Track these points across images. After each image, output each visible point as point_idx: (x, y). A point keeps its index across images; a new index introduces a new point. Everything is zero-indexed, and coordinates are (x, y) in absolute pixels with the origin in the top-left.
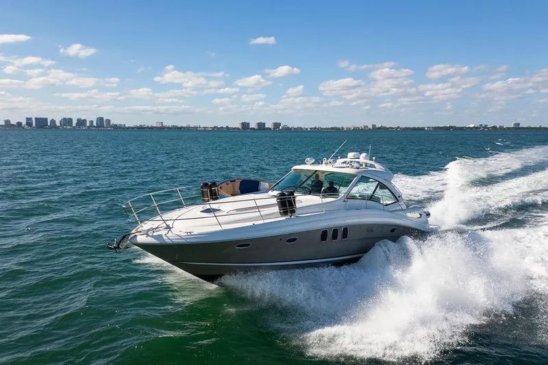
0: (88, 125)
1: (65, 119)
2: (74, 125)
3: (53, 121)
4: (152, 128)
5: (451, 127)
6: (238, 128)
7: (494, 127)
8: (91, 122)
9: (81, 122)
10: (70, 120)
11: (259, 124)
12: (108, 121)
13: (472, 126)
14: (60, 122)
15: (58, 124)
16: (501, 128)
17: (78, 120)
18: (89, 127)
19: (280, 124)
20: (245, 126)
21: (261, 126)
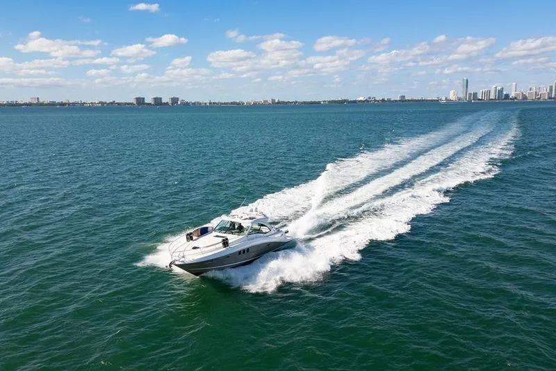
5: (345, 101)
6: (132, 104)
7: (383, 100)
11: (156, 99)
13: (362, 99)
16: (389, 100)
19: (178, 99)
20: (140, 101)
21: (158, 101)
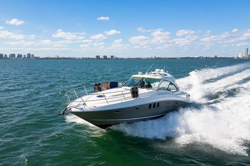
0: (23, 57)
1: (11, 54)
2: (16, 57)
3: (6, 56)
4: (53, 58)
5: (189, 57)
6: (94, 58)
7: (206, 57)
8: (25, 56)
9: (20, 56)
10: (14, 55)
12: (33, 55)
13: (197, 57)
14: (9, 56)
15: (8, 57)
16: (209, 58)
17: (18, 55)
18: (24, 58)
19: (114, 56)
20: (98, 57)
21: (105, 57)
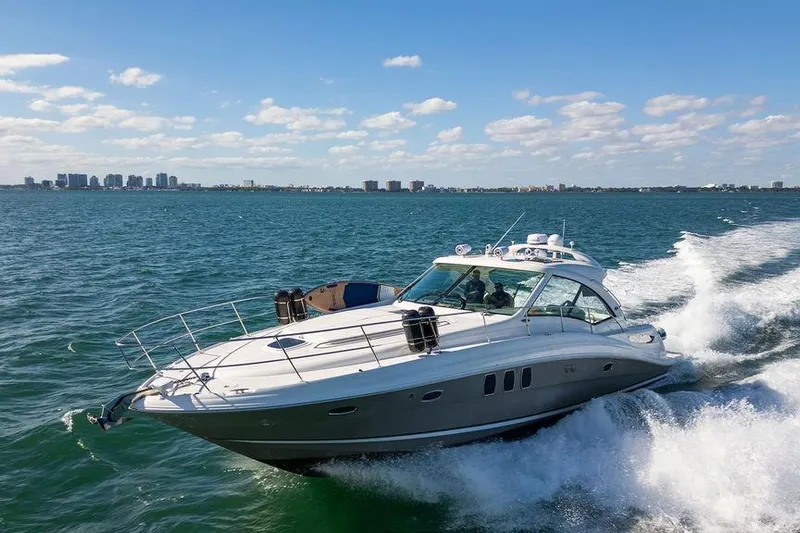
0: (144, 184)
1: (110, 176)
2: (125, 185)
3: (95, 180)
5: (679, 188)
6: (361, 190)
7: (744, 188)
8: (149, 180)
9: (135, 181)
10: (119, 178)
11: (392, 184)
12: (174, 179)
13: (709, 186)
14: (105, 180)
15: (102, 184)
16: (754, 189)
17: (130, 177)
18: (146, 187)
19: (422, 183)
20: (371, 186)
21: (395, 186)
